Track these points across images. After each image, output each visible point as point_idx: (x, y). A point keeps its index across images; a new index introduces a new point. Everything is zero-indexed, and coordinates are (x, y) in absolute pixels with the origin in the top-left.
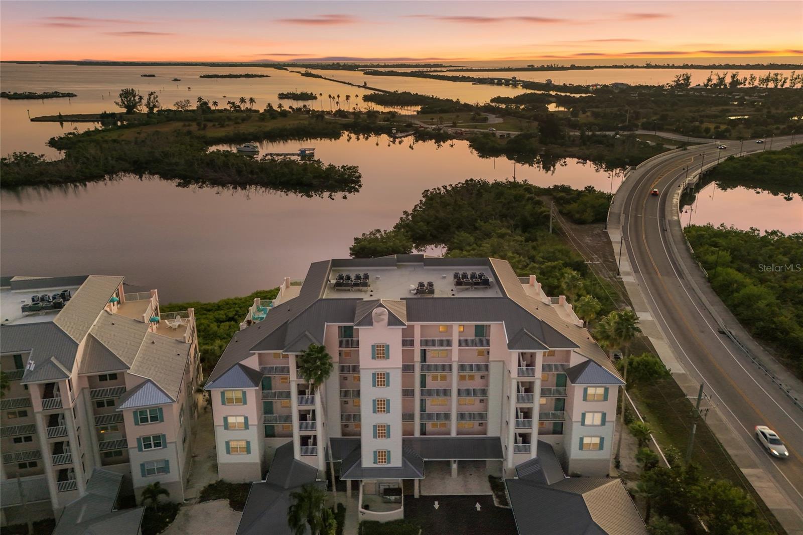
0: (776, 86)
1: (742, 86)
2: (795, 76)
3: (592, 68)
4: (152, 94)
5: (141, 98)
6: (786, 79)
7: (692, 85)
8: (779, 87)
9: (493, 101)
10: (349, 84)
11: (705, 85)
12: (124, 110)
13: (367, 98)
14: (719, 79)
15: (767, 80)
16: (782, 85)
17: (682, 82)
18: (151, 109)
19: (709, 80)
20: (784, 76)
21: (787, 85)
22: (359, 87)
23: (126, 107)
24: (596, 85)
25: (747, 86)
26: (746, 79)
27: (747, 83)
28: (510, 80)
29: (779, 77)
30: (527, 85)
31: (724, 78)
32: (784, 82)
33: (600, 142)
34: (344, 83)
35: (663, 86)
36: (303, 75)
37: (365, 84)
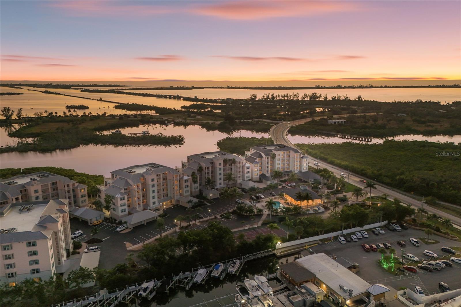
0: (288, 99)
1: (275, 99)
2: (294, 95)
3: (203, 88)
4: (21, 109)
5: (13, 111)
6: (291, 96)
7: (257, 99)
8: (289, 99)
9: (182, 107)
10: (87, 98)
11: (262, 99)
12: (5, 118)
13: (116, 107)
14: (267, 96)
15: (284, 96)
16: (290, 98)
17: (253, 97)
18: (19, 117)
19: (264, 97)
20: (290, 95)
21: (292, 98)
22: (98, 100)
23: (5, 116)
24: (219, 99)
25: (277, 99)
26: (276, 96)
27: (277, 98)
28: (176, 96)
29: (288, 95)
30: (186, 99)
31: (269, 96)
32: (291, 97)
33: (249, 124)
34: (84, 98)
35: (246, 99)
36: (43, 92)
37: (101, 99)
